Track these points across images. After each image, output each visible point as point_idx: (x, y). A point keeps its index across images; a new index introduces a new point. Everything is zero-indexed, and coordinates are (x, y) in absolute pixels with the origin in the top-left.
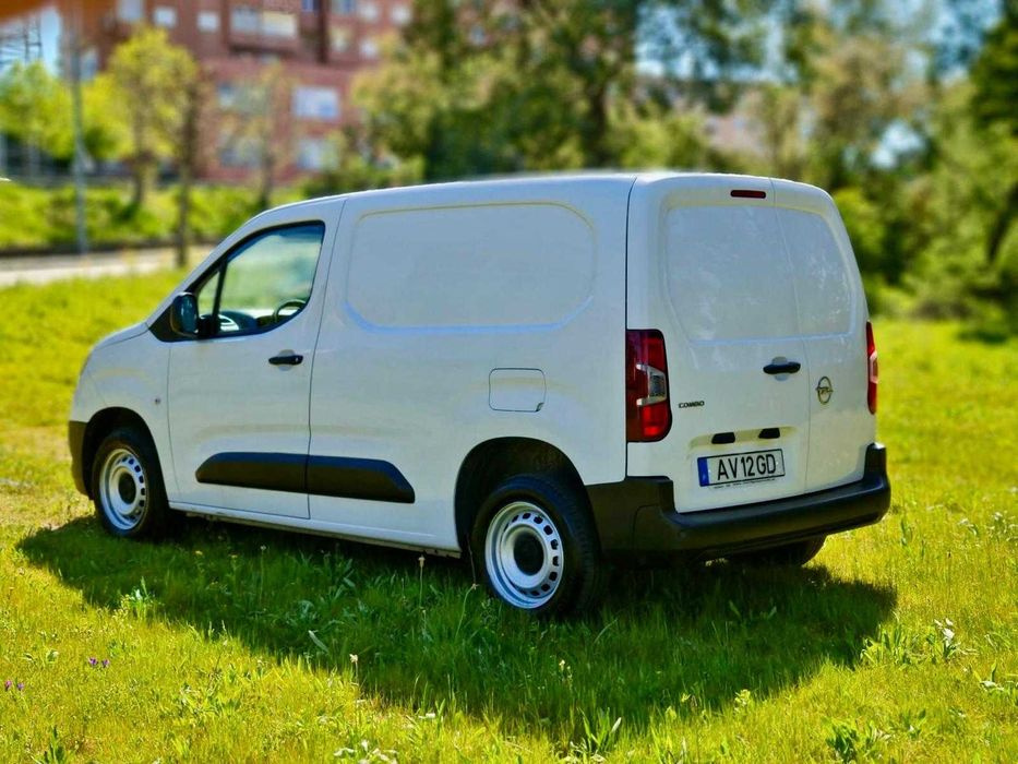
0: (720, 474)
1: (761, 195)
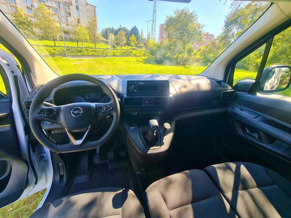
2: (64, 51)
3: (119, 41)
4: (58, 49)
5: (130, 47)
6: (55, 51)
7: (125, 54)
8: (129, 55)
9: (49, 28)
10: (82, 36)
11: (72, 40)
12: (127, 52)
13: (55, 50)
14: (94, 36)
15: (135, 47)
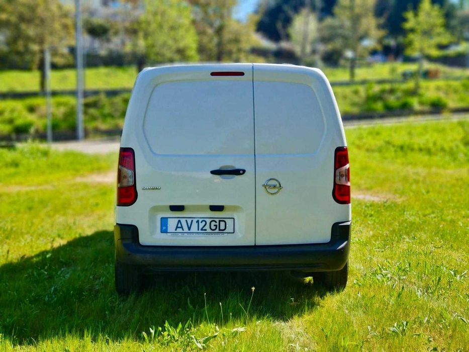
0: (177, 227)
1: (242, 74)
2: (71, 114)
3: (338, 44)
4: (46, 105)
5: (402, 68)
6: (31, 118)
7: (379, 106)
8: (404, 110)
9: (29, 21)
10: (162, 38)
11: (116, 61)
12: (392, 91)
13: (32, 109)
14: (219, 31)
15: (427, 66)
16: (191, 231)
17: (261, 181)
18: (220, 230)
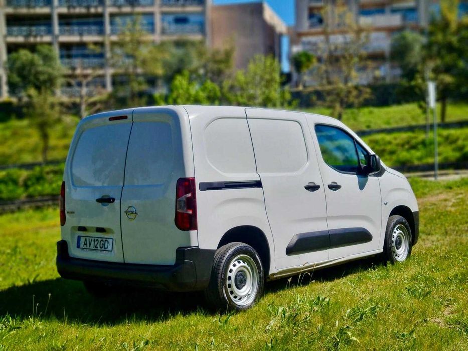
0: (84, 244)
1: (125, 118)
16: (91, 248)
17: (124, 208)
18: (105, 248)
